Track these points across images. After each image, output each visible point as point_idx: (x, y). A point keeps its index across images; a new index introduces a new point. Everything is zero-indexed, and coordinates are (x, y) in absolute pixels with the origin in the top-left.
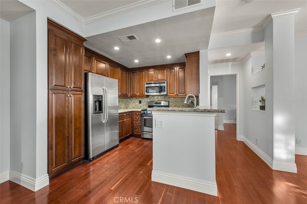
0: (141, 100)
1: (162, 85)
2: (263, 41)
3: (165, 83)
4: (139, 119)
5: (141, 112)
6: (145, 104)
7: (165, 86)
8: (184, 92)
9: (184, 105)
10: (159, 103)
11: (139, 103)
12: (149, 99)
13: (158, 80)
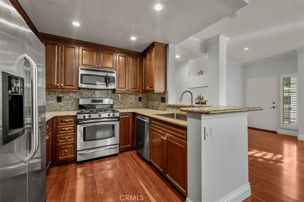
0: (60, 95)
1: (109, 75)
2: (206, 52)
3: (114, 72)
4: (72, 130)
5: (76, 116)
6: (70, 102)
7: (114, 77)
8: (136, 88)
9: (131, 104)
10: (100, 100)
11: (56, 101)
12: (79, 94)
13: (102, 67)
